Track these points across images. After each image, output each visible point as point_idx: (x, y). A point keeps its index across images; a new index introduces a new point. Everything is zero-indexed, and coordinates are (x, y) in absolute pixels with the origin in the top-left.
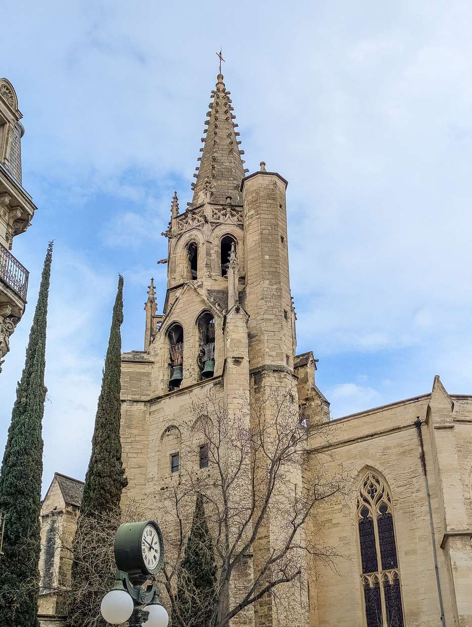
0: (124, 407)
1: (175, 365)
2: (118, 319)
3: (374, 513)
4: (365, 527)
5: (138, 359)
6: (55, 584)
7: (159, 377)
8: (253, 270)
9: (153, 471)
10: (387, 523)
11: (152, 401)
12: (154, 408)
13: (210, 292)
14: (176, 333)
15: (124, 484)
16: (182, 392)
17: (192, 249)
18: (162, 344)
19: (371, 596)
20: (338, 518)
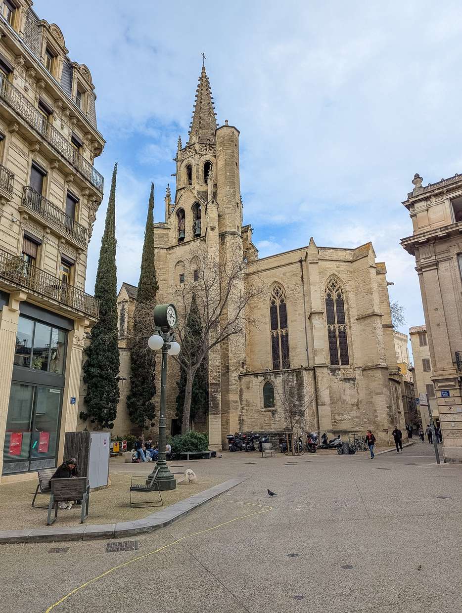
0: (156, 251)
1: (181, 230)
2: (151, 206)
3: (278, 303)
4: (273, 310)
5: (162, 226)
6: (126, 334)
7: (173, 236)
8: (221, 180)
9: (171, 282)
10: (283, 307)
11: (170, 248)
12: (171, 252)
13: (198, 192)
14: (181, 213)
15: (158, 288)
16: (185, 244)
17: (189, 168)
18: (174, 219)
19: (274, 340)
20: (261, 305)
